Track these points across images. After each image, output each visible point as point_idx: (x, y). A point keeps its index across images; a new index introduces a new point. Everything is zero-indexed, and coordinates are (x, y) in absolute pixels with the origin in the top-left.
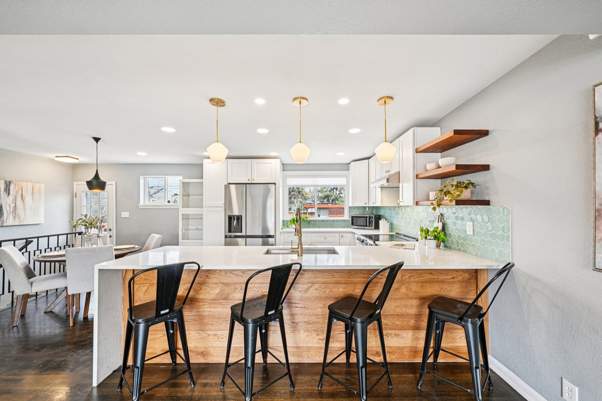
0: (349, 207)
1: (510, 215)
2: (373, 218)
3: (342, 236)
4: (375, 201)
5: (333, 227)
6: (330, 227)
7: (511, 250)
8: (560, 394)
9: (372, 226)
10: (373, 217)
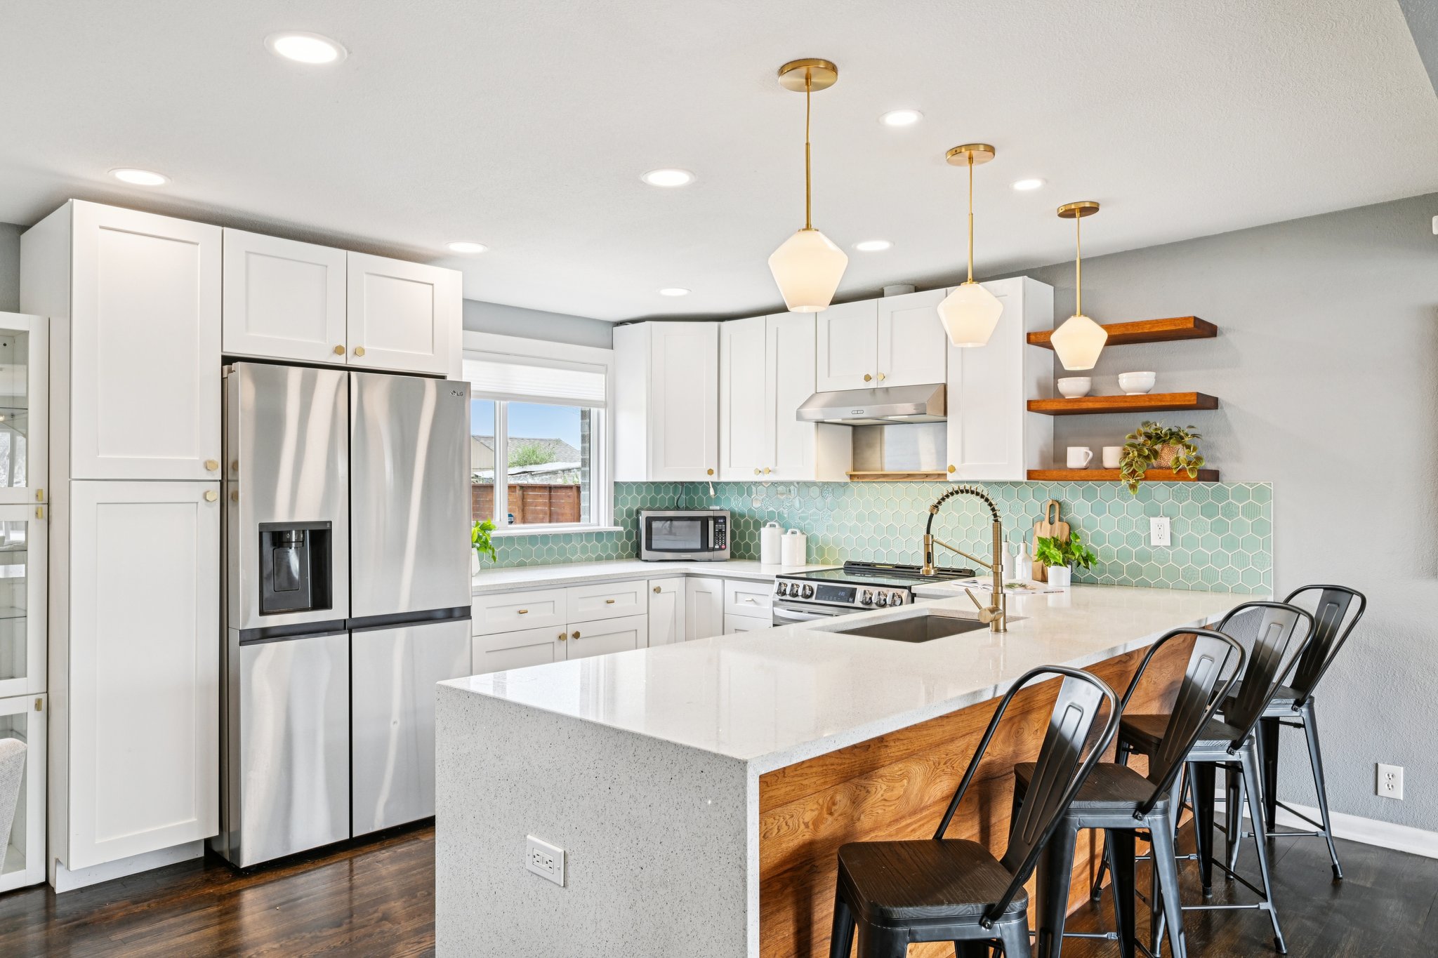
0: (616, 483)
1: (1272, 501)
2: (725, 523)
3: (657, 590)
4: (776, 465)
5: (567, 562)
6: (556, 563)
7: (1272, 567)
8: (1373, 790)
9: (720, 549)
10: (724, 518)
